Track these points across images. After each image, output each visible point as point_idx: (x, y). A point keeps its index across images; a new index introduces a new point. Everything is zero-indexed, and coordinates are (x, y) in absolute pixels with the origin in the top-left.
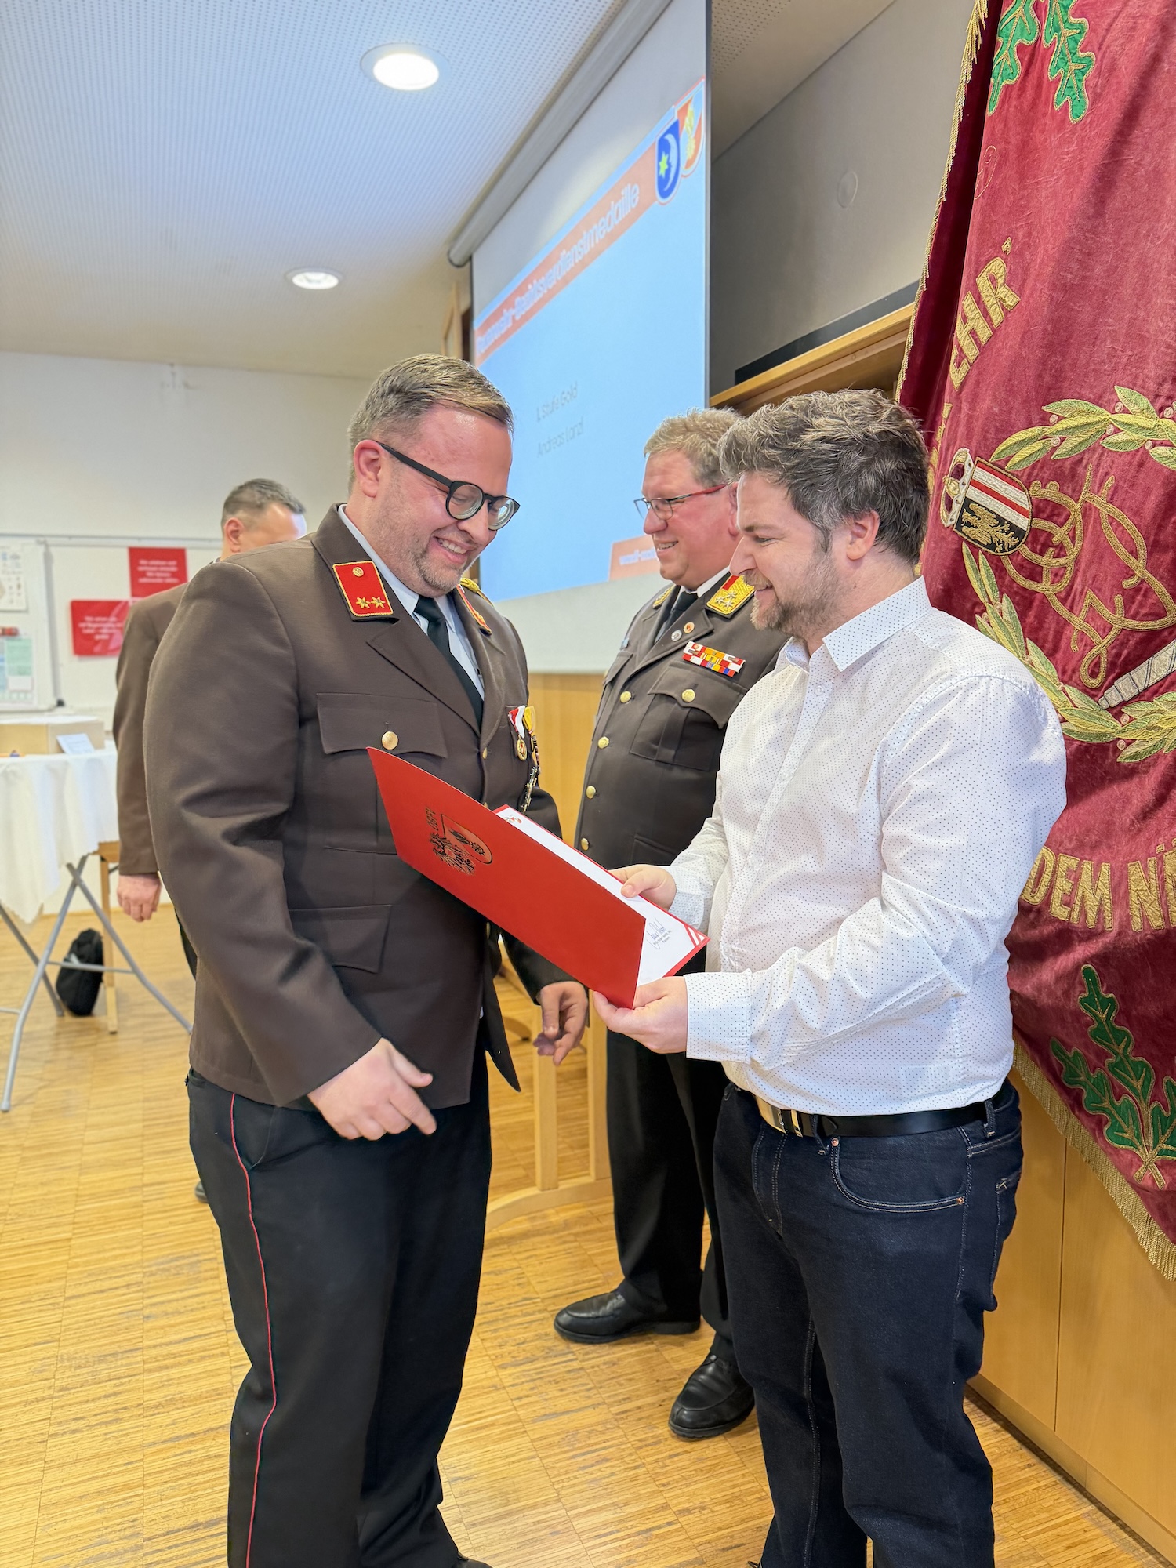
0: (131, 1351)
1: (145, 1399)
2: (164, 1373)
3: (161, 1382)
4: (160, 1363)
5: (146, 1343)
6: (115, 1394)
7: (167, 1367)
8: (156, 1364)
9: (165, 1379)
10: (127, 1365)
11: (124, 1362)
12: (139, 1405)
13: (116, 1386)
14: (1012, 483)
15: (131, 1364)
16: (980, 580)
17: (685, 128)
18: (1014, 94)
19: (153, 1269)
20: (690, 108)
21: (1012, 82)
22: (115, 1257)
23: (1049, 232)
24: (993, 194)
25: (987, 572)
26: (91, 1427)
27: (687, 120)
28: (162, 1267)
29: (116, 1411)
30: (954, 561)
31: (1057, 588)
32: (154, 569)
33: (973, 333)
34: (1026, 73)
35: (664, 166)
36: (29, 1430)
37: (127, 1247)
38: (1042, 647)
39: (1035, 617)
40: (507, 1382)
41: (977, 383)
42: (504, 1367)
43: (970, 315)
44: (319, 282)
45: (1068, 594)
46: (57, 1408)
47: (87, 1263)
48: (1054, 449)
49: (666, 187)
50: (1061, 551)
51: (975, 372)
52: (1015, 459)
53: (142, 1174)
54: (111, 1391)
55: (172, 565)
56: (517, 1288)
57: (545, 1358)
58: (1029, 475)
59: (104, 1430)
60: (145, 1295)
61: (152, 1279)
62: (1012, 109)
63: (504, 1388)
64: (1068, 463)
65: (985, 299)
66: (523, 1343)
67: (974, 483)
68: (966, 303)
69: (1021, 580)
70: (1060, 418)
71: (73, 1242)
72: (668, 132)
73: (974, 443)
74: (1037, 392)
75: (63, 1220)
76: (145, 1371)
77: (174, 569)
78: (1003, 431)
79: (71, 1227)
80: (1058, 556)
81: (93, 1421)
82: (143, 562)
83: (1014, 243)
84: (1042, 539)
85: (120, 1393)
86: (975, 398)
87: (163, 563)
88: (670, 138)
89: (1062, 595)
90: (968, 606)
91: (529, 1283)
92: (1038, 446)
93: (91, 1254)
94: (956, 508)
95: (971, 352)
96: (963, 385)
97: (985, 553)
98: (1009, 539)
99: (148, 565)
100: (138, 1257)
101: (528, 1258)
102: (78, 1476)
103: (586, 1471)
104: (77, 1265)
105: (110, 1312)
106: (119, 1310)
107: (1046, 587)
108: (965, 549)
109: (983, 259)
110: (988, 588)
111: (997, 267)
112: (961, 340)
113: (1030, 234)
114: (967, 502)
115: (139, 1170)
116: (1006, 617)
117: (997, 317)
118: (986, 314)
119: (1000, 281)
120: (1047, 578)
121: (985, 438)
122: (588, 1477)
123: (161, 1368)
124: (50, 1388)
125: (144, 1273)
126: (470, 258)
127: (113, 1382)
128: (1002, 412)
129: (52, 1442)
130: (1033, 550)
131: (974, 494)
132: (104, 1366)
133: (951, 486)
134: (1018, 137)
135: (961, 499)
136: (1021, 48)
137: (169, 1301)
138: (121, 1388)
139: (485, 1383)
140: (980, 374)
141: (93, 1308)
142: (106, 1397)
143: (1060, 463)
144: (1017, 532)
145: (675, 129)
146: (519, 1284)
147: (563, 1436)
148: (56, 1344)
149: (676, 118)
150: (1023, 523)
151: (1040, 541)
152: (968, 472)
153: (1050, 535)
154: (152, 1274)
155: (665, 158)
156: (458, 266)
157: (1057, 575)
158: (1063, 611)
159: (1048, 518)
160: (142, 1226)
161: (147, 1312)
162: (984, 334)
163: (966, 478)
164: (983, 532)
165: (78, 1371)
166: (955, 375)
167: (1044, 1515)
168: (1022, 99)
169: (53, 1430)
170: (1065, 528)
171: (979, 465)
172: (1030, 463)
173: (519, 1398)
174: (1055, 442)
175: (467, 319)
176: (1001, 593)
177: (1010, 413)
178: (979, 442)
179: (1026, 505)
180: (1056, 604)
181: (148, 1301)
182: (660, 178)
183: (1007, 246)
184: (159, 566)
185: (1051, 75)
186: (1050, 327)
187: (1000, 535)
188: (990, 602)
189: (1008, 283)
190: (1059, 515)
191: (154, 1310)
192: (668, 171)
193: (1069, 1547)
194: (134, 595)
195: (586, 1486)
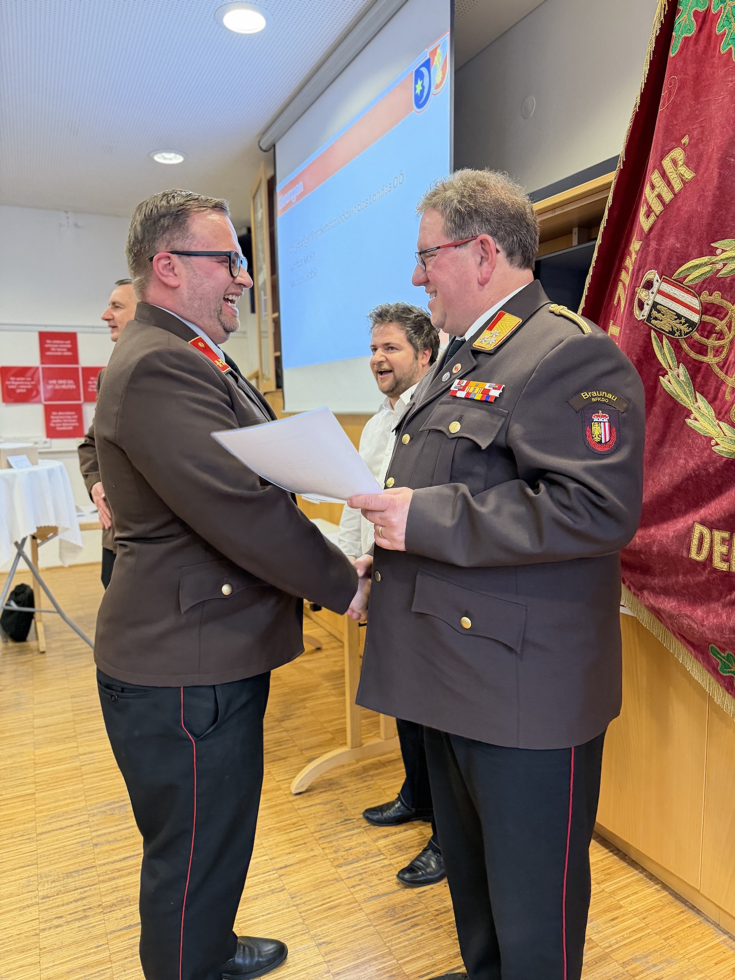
0: (88, 868)
1: (103, 901)
2: (113, 882)
3: (112, 889)
4: (110, 876)
5: (98, 863)
6: (82, 899)
7: (114, 879)
8: (107, 876)
9: (114, 886)
10: (87, 878)
11: (85, 876)
12: (100, 905)
13: (81, 893)
14: (688, 292)
15: (89, 877)
16: (664, 355)
17: (434, 63)
18: (692, 42)
19: (95, 811)
20: (439, 51)
21: (690, 35)
22: (68, 804)
23: (718, 131)
24: (675, 107)
25: (669, 349)
26: (68, 922)
27: (436, 58)
28: (101, 810)
29: (84, 910)
30: (645, 342)
31: (717, 359)
32: (56, 346)
33: (659, 196)
34: (700, 30)
35: (419, 88)
36: (26, 928)
37: (75, 798)
38: (706, 397)
39: (703, 378)
40: (344, 875)
41: (663, 228)
42: (340, 866)
43: (656, 184)
44: (171, 159)
45: (725, 363)
46: (43, 911)
47: (49, 810)
48: (719, 271)
49: (420, 101)
50: (721, 336)
51: (661, 221)
52: (690, 277)
53: (77, 747)
54: (78, 897)
55: (68, 344)
56: (339, 812)
57: (366, 859)
58: (700, 288)
59: (78, 924)
60: (92, 830)
61: (94, 819)
62: (689, 53)
63: (343, 880)
64: (728, 279)
65: (669, 175)
66: (350, 849)
67: (660, 292)
68: (655, 177)
69: (693, 355)
70: (723, 251)
71: (36, 796)
72: (422, 66)
73: (661, 267)
74: (707, 234)
75: (28, 780)
76: (100, 882)
77: (69, 346)
78: (682, 259)
79: (34, 785)
80: (719, 339)
81: (69, 918)
82: (48, 341)
83: (690, 140)
84: (708, 328)
85: (85, 898)
86: (661, 238)
87: (62, 342)
88: (424, 70)
89: (721, 364)
90: (654, 371)
91: (347, 809)
92: (707, 269)
93: (50, 803)
94: (647, 308)
95: (658, 208)
96: (651, 229)
97: (668, 337)
98: (685, 328)
99: (52, 344)
100: (83, 804)
101: (343, 793)
102: (64, 958)
103: (405, 933)
104: (41, 812)
105: (70, 843)
106: (75, 841)
107: (710, 359)
108: (653, 334)
109: (667, 149)
110: (669, 359)
111: (678, 154)
112: (650, 200)
113: (703, 133)
114: (655, 305)
115: (75, 744)
116: (682, 378)
117: (678, 186)
118: (669, 184)
119: (680, 163)
120: (710, 354)
121: (669, 263)
122: (407, 937)
123: (110, 880)
124: (35, 897)
125: (89, 814)
126: (274, 146)
127: (79, 891)
128: (682, 247)
129: (42, 935)
130: (702, 335)
131: (660, 299)
132: (70, 880)
133: (642, 294)
134: (694, 71)
135: (650, 303)
136: (696, 13)
137: (109, 833)
138: (85, 895)
139: (329, 877)
140: (664, 222)
141: (57, 840)
142: (76, 901)
143: (722, 280)
144: (691, 324)
145: (427, 64)
146: (341, 810)
147: (387, 910)
148: (35, 866)
149: (428, 57)
150: (695, 318)
151: (706, 329)
152: (656, 285)
153: (714, 326)
154: (94, 815)
155: (420, 83)
156: (265, 151)
157: (717, 351)
158: (721, 374)
159: (713, 315)
160: (82, 783)
161: (95, 841)
162: (668, 197)
163: (655, 289)
164: (666, 323)
165: (54, 885)
166: (644, 222)
167: (698, 944)
168: (697, 46)
169: (42, 926)
170: (724, 322)
171: (665, 281)
172: (701, 280)
173: (354, 887)
174: (719, 266)
175: (271, 184)
176: (679, 363)
177: (688, 247)
178: (664, 266)
179: (698, 307)
180: (717, 370)
181: (94, 834)
182: (416, 96)
183: (685, 140)
184: (59, 344)
185: (718, 31)
186: (718, 192)
187: (679, 326)
188: (671, 368)
189: (687, 164)
190: (720, 313)
191: (100, 840)
192: (422, 91)
193: (716, 964)
194: (42, 363)
195: (407, 943)
